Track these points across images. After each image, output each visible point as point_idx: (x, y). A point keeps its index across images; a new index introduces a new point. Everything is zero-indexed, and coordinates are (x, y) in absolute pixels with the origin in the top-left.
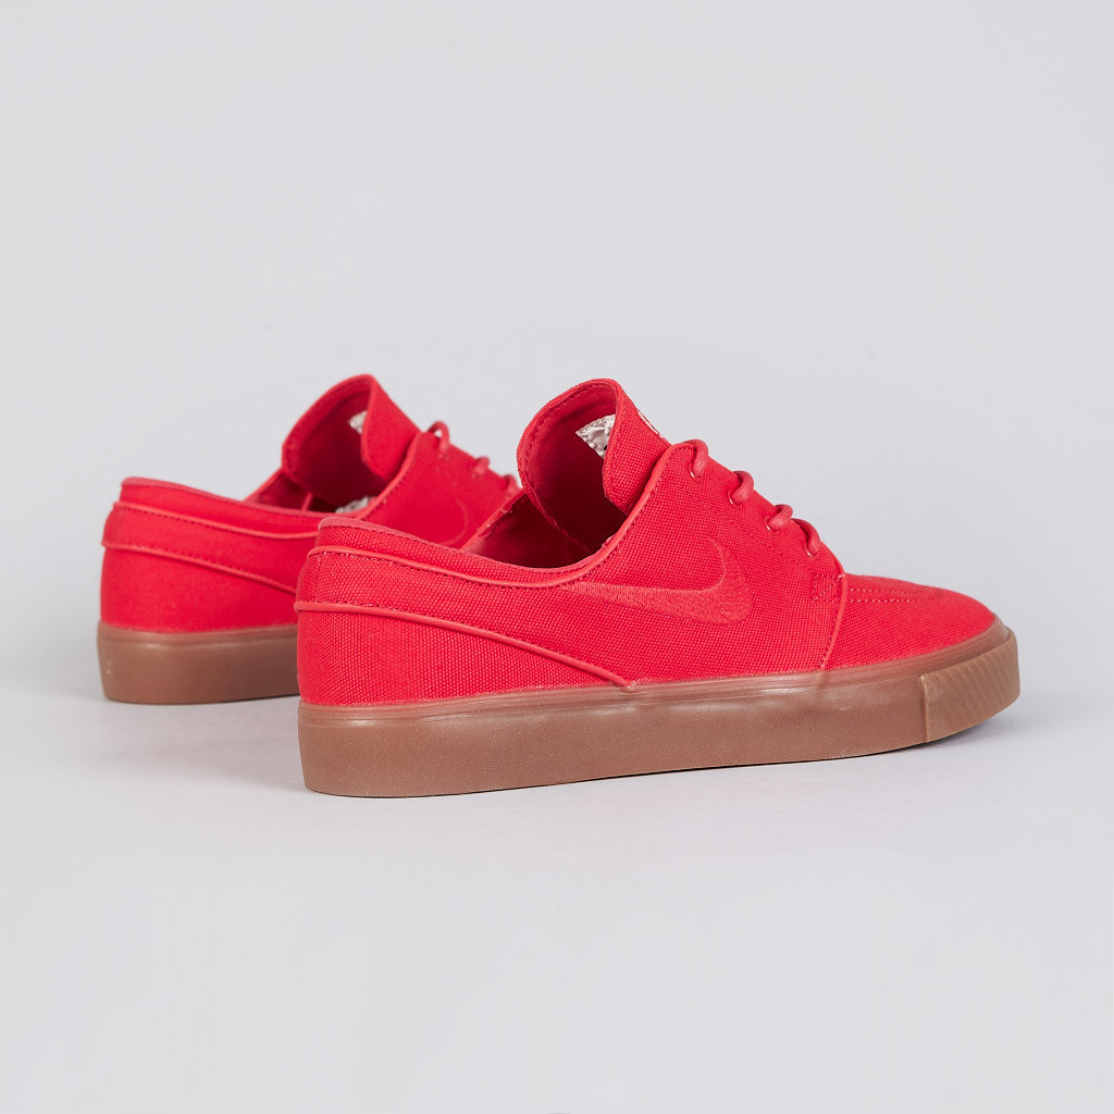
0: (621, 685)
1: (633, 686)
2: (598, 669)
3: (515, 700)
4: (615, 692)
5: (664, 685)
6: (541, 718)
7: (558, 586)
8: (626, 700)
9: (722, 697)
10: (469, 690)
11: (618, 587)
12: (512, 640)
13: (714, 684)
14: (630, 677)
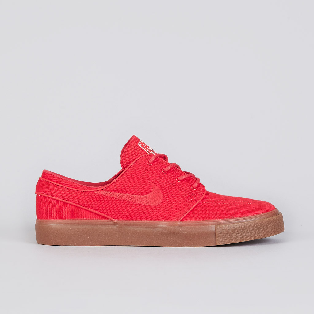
0: (112, 220)
1: (116, 220)
2: (105, 215)
3: (77, 222)
4: (111, 222)
5: (126, 221)
6: (85, 227)
7: (94, 191)
8: (114, 224)
9: (145, 226)
10: (64, 218)
11: (113, 193)
12: (77, 205)
13: (143, 222)
14: (115, 218)
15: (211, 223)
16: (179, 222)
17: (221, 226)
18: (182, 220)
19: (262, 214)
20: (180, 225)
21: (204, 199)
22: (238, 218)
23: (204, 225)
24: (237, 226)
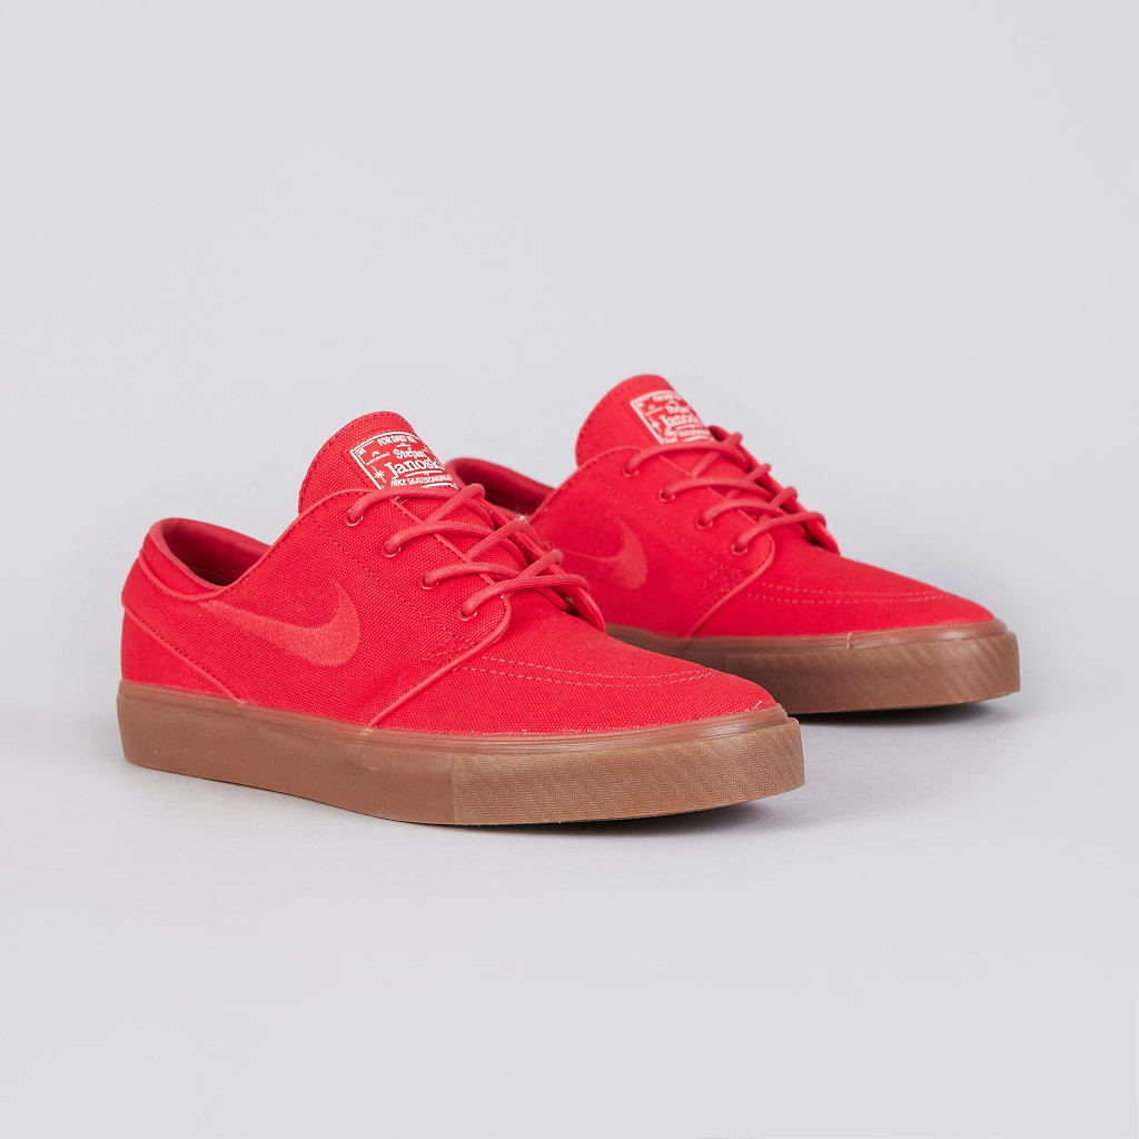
0: (234, 701)
1: (241, 703)
2: (219, 683)
4: (232, 708)
8: (237, 716)
9: (299, 731)
14: (239, 696)
15: (448, 743)
16: (368, 731)
17: (467, 756)
18: (380, 724)
19: (638, 730)
20: (368, 741)
21: (481, 656)
22: (541, 737)
23: (427, 747)
24: (521, 762)
